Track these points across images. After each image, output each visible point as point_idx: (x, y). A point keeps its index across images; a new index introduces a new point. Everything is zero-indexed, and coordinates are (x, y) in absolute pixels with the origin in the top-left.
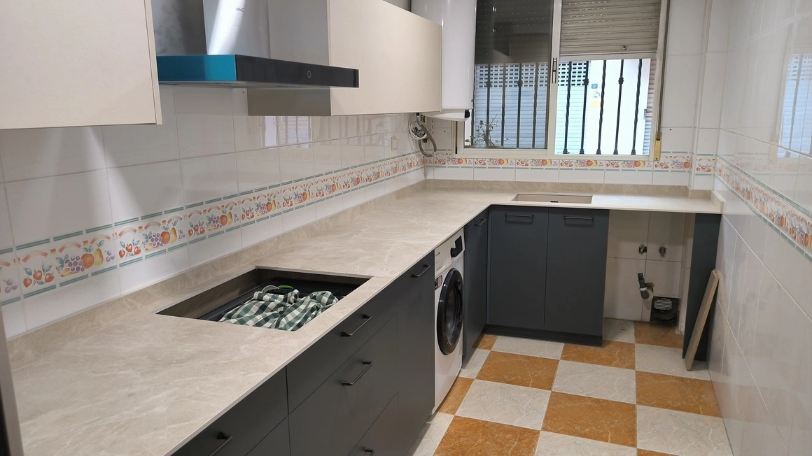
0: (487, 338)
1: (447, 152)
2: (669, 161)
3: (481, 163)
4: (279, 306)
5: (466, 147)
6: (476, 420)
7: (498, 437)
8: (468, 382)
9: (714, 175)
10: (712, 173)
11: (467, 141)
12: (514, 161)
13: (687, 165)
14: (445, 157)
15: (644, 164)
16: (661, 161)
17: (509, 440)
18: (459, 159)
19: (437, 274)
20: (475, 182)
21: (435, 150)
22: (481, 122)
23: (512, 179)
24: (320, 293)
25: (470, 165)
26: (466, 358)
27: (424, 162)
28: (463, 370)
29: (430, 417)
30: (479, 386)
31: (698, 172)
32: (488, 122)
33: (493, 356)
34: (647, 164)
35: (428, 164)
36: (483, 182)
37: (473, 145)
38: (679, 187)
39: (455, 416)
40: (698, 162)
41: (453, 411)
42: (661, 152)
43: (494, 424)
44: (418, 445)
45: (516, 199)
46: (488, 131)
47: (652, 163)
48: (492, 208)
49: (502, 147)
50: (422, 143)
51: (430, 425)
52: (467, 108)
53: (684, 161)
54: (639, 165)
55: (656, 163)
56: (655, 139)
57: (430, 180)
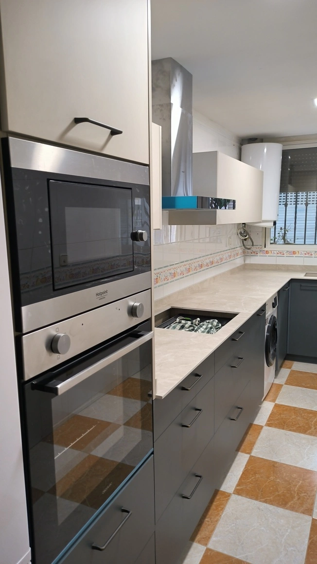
0: (287, 362)
1: (258, 247)
3: (281, 253)
4: (191, 326)
5: (271, 244)
6: (289, 406)
7: (304, 416)
8: (280, 387)
11: (272, 240)
12: (303, 253)
14: (258, 250)
17: (311, 417)
18: (267, 251)
19: (267, 316)
20: (277, 265)
21: (253, 245)
22: (281, 229)
23: (301, 264)
24: (212, 320)
25: (274, 255)
26: (277, 372)
27: (244, 252)
28: (275, 380)
29: (261, 403)
30: (286, 389)
32: (285, 228)
33: (293, 373)
35: (246, 254)
36: (283, 265)
37: (275, 243)
39: (276, 404)
41: (274, 401)
43: (300, 409)
44: (256, 417)
45: (305, 276)
46: (285, 233)
48: (292, 281)
49: (294, 244)
50: (244, 241)
51: (261, 407)
52: (275, 220)
57: (247, 264)
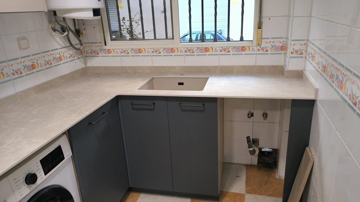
1: (98, 44)
2: (269, 46)
3: (125, 52)
5: (112, 40)
9: (306, 57)
10: (304, 55)
12: (150, 50)
13: (283, 48)
14: (98, 48)
15: (249, 48)
16: (263, 46)
18: (108, 50)
20: (123, 68)
23: (150, 64)
25: (117, 55)
27: (81, 53)
31: (293, 55)
34: (251, 49)
35: (86, 55)
36: (129, 67)
38: (277, 66)
40: (292, 47)
42: (262, 39)
47: (255, 48)
53: (281, 45)
54: (245, 50)
55: (258, 47)
56: (257, 27)
57: (89, 67)
